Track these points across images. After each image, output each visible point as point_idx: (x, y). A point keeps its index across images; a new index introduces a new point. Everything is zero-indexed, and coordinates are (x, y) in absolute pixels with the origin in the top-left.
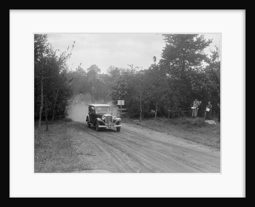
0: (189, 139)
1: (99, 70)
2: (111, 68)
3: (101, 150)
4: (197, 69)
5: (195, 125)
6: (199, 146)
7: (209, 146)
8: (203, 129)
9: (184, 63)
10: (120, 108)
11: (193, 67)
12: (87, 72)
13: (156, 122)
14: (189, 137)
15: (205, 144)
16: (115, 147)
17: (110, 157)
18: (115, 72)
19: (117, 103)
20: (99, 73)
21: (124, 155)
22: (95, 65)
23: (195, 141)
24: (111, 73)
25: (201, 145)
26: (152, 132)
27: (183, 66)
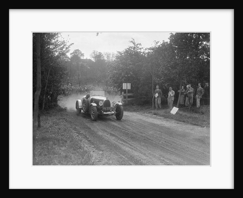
1: (82, 55)
2: (94, 53)
12: (70, 56)
19: (122, 86)
20: (82, 58)
22: (78, 50)
24: (95, 57)
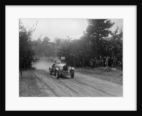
0: (103, 79)
1: (49, 40)
2: (56, 38)
3: (54, 86)
4: (106, 39)
5: (106, 70)
6: (110, 83)
7: (116, 83)
8: (110, 73)
9: (99, 35)
10: (62, 61)
11: (103, 38)
12: (42, 41)
13: (83, 69)
14: (103, 78)
15: (113, 82)
16: (62, 84)
17: (60, 90)
18: (58, 41)
19: (60, 58)
20: (49, 42)
21: (68, 89)
22: (47, 37)
23: (107, 80)
24: (56, 41)
25: (111, 82)
26: (82, 75)
27: (98, 37)
